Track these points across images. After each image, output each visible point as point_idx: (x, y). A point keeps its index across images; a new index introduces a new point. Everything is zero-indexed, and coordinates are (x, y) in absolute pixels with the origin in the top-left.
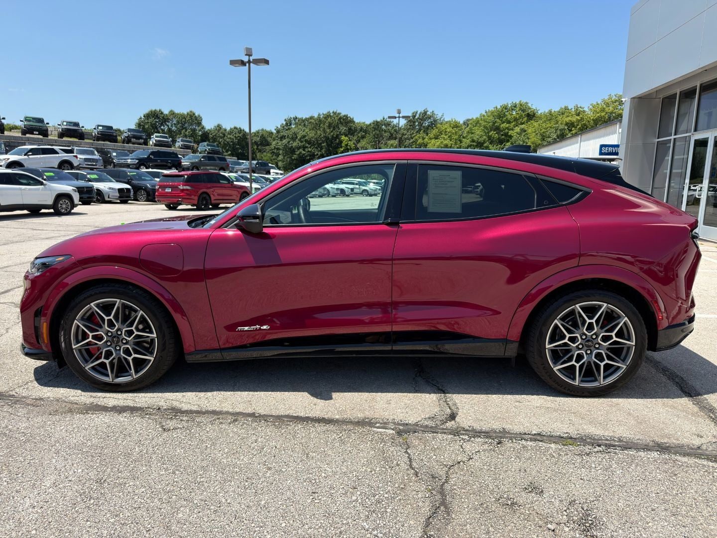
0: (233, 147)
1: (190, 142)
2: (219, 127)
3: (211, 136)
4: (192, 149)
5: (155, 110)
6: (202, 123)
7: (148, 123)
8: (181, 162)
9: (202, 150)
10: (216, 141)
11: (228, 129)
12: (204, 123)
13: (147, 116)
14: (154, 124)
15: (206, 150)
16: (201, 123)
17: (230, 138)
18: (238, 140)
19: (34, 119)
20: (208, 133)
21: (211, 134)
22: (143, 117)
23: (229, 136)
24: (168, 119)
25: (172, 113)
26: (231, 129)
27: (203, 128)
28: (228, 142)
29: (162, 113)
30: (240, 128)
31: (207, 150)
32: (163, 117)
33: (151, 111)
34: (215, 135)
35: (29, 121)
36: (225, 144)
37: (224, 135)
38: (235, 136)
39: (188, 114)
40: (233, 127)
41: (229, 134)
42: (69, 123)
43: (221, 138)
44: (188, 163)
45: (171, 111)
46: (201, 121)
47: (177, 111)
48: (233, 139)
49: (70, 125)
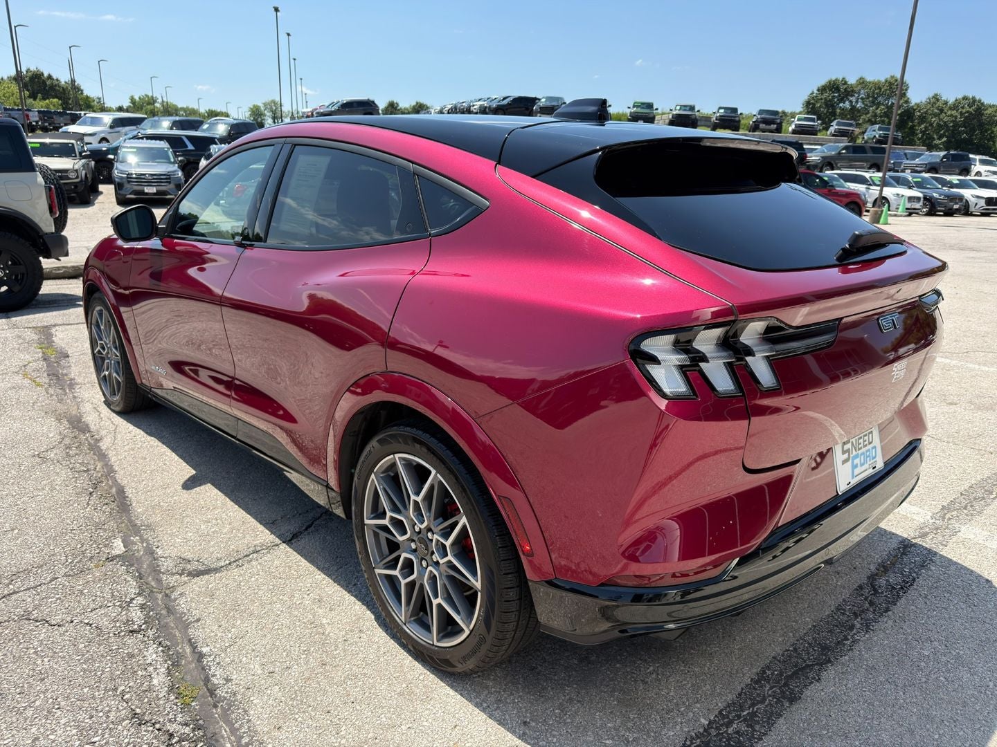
0: (953, 131)
1: (850, 125)
2: (936, 98)
3: (918, 114)
4: (851, 136)
5: (836, 80)
6: (907, 94)
7: (822, 99)
8: (806, 157)
9: (869, 136)
10: (924, 122)
11: (951, 100)
12: (910, 94)
13: (822, 90)
14: (830, 100)
15: (875, 136)
16: (905, 94)
17: (951, 115)
18: (966, 118)
19: (643, 104)
20: (915, 110)
21: (919, 111)
22: (816, 92)
23: (949, 113)
24: (853, 91)
25: (862, 82)
26: (956, 100)
27: (907, 102)
28: (945, 123)
29: (846, 83)
30: (973, 98)
31: (877, 136)
32: (845, 89)
33: (830, 82)
34: (926, 113)
35: (638, 107)
36: (939, 125)
37: (942, 111)
38: (961, 112)
39: (886, 81)
40: (960, 97)
41: (950, 109)
42: (683, 107)
43: (935, 115)
44: (818, 158)
45: (860, 79)
46: (906, 90)
47: (869, 78)
48: (956, 117)
49: (685, 110)
